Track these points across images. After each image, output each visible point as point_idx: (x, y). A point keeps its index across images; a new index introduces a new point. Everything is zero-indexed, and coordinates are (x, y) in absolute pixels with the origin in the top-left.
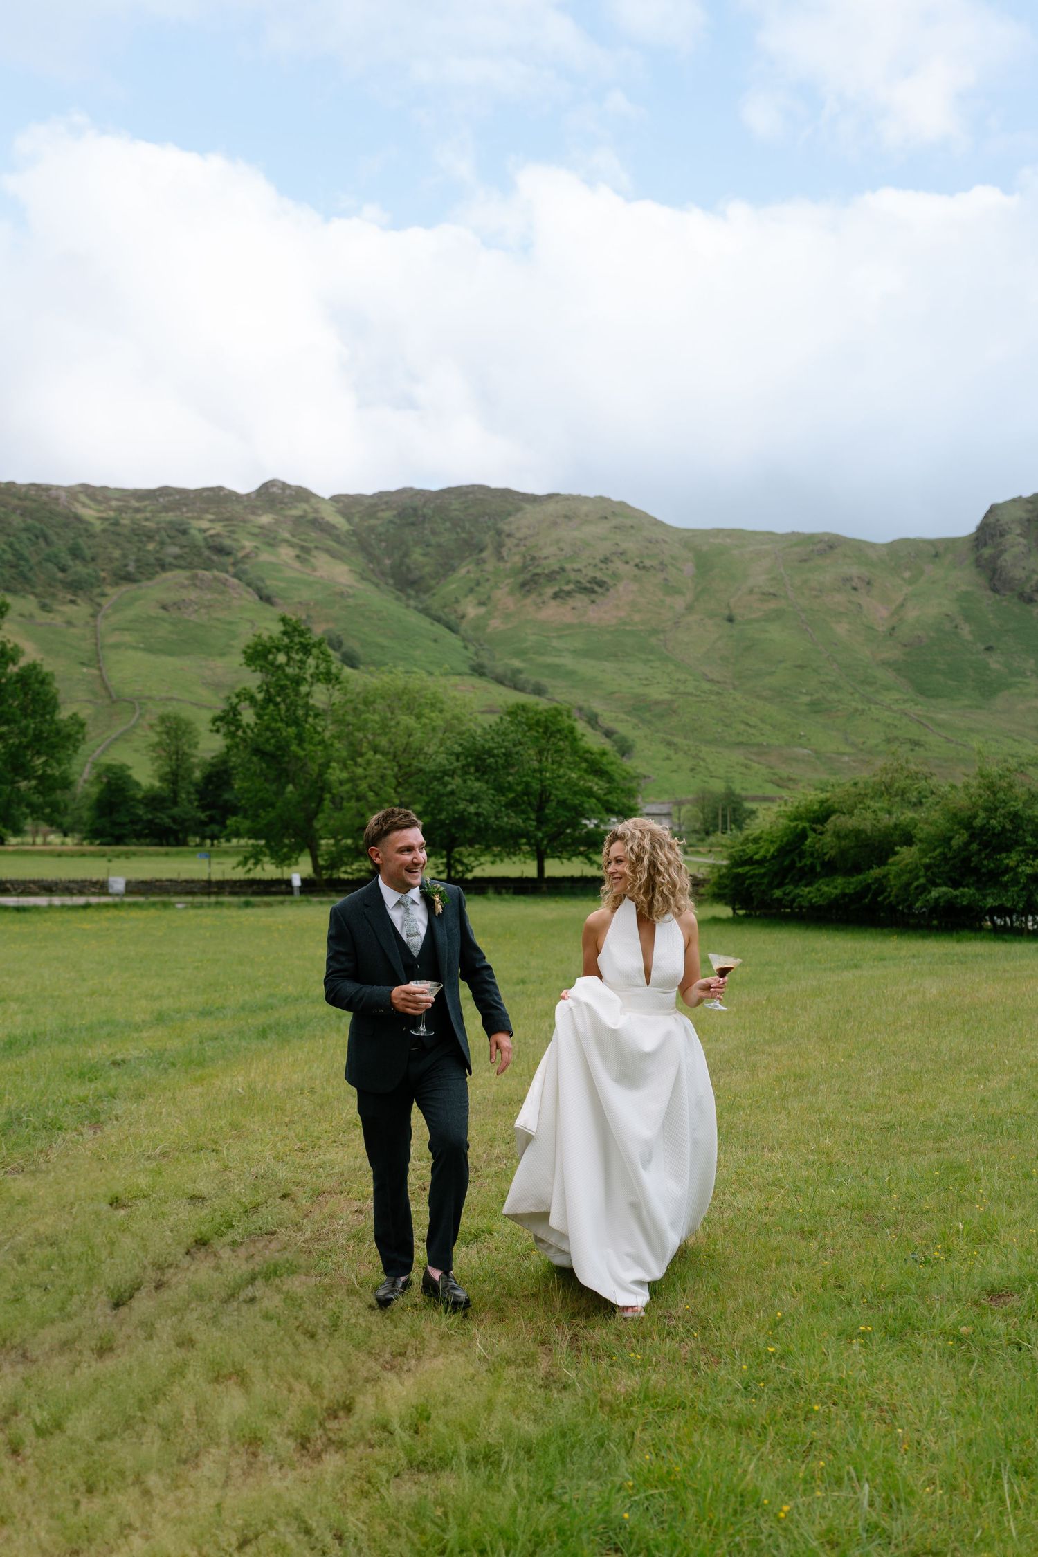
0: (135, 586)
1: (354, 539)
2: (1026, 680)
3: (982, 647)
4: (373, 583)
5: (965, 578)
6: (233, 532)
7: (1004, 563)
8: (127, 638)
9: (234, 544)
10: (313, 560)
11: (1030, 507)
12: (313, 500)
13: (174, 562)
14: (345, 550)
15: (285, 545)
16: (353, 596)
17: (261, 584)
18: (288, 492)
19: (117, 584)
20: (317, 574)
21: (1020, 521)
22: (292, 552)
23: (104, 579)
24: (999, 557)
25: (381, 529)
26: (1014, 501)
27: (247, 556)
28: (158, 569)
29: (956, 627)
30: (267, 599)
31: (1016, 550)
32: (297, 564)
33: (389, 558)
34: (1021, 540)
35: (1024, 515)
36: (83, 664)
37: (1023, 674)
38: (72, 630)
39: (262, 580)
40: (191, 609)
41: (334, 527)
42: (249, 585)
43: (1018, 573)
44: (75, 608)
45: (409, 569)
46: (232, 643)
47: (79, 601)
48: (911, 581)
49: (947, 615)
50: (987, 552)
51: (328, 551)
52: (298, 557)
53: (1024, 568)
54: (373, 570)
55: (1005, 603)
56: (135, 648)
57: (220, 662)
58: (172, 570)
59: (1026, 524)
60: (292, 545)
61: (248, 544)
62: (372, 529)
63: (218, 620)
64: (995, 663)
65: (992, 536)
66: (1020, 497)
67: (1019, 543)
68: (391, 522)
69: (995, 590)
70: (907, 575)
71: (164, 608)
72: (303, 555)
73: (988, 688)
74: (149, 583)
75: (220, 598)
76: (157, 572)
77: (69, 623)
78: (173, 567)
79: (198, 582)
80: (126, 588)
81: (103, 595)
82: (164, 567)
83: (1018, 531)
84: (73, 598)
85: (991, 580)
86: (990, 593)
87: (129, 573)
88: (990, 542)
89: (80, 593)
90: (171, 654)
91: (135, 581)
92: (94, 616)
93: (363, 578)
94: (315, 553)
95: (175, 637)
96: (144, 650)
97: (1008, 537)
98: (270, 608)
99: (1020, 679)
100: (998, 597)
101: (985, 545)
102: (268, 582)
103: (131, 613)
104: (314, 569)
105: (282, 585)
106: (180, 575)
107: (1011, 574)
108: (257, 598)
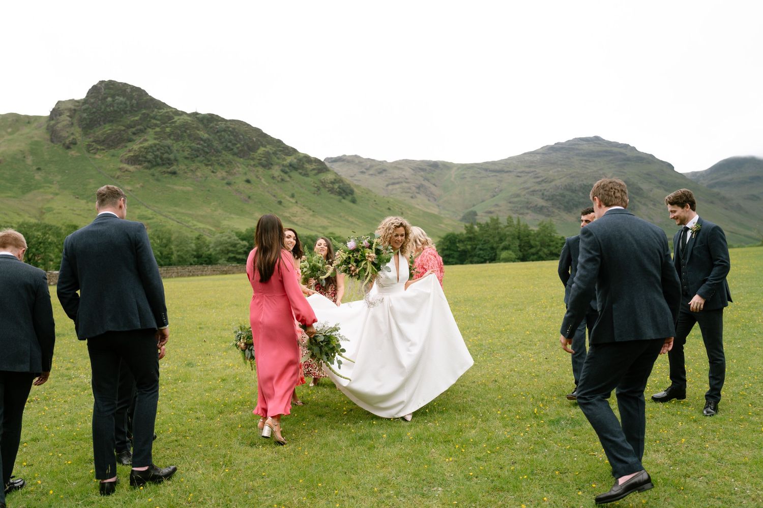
2: (51, 186)
3: (35, 168)
5: (40, 135)
7: (57, 128)
11: (77, 104)
21: (70, 110)
24: (55, 125)
26: (70, 100)
29: (24, 157)
31: (65, 123)
34: (69, 119)
35: (73, 107)
37: (52, 183)
43: (64, 134)
48: (10, 134)
49: (21, 151)
50: (52, 122)
53: (67, 132)
55: (55, 148)
59: (73, 111)
64: (38, 176)
65: (56, 115)
66: (74, 99)
67: (66, 120)
69: (52, 141)
70: (9, 130)
73: (27, 188)
83: (68, 114)
85: (51, 136)
86: (49, 142)
88: (55, 118)
97: (62, 116)
99: (48, 185)
100: (53, 144)
101: (53, 120)
107: (61, 134)
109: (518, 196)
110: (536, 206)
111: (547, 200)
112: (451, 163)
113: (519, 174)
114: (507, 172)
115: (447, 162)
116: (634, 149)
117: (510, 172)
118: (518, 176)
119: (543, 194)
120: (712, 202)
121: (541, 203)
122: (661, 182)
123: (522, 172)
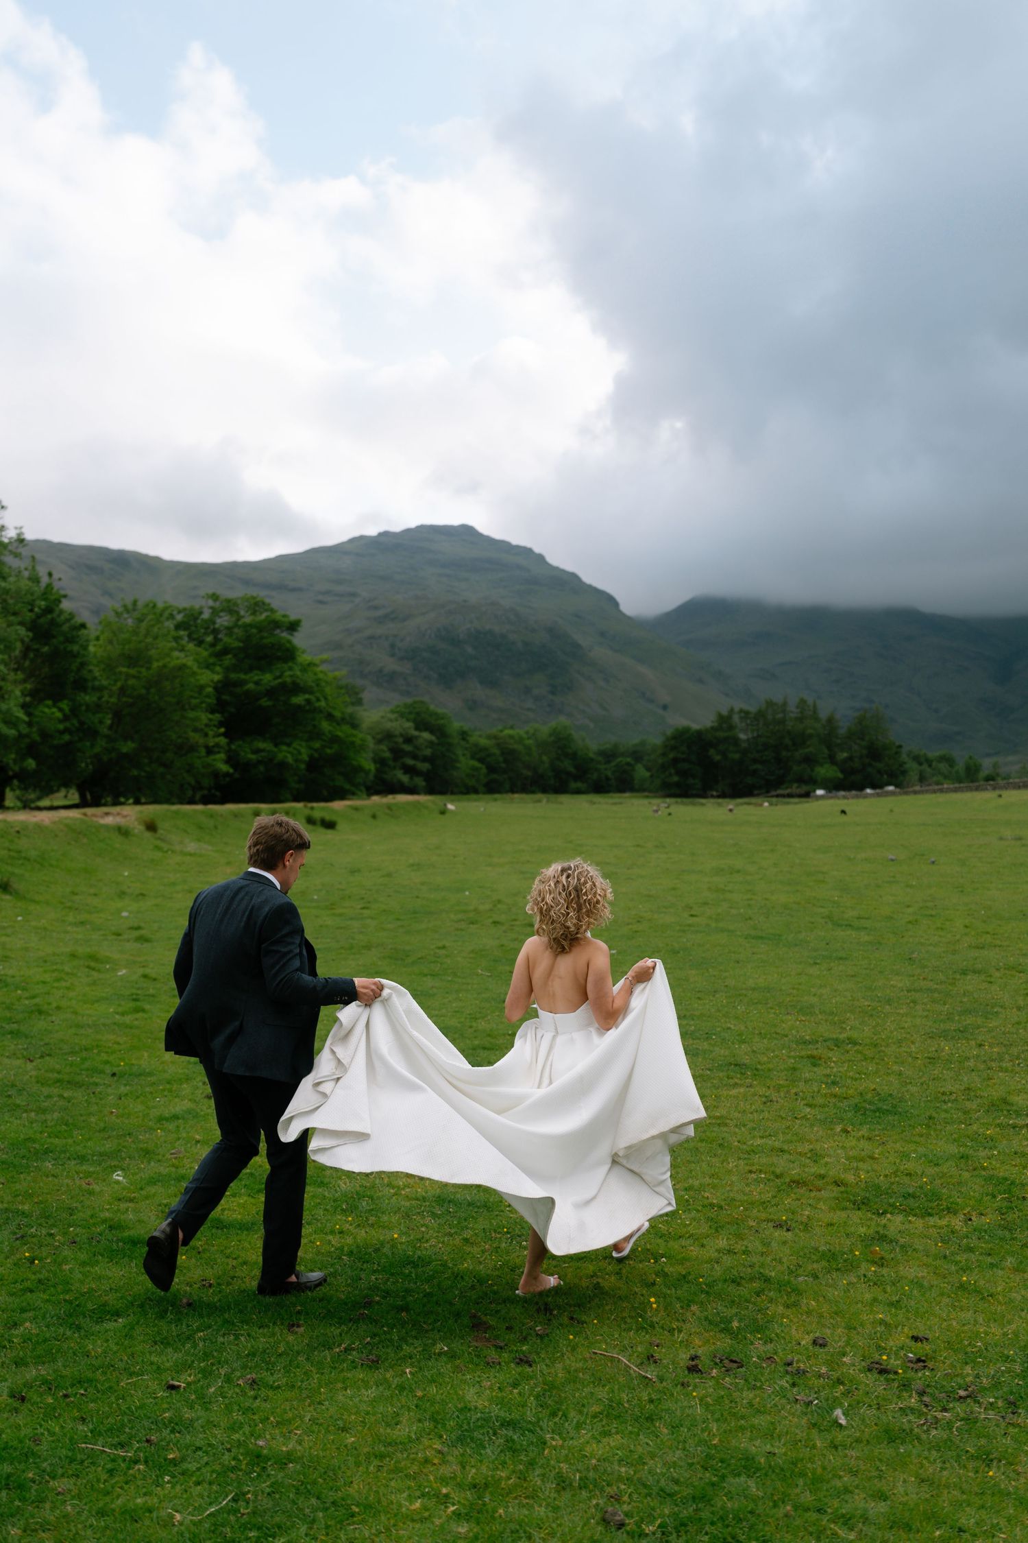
109: (338, 646)
110: (381, 671)
111: (402, 659)
112: (157, 559)
113: (320, 597)
114: (294, 590)
115: (146, 556)
116: (541, 558)
117: (300, 590)
118: (321, 602)
119: (392, 646)
120: (701, 681)
121: (391, 665)
122: (602, 634)
123: (327, 593)
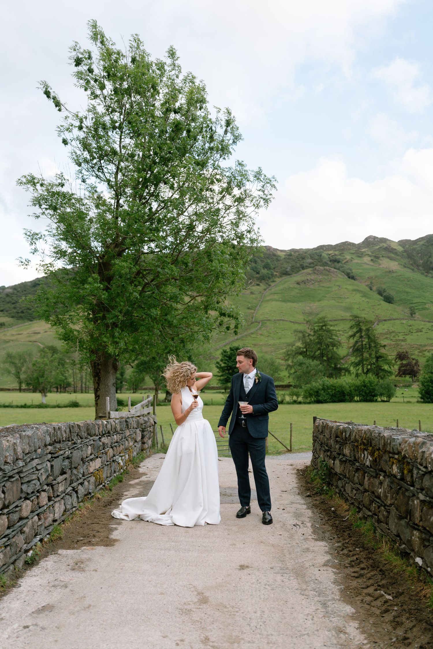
0: (289, 276)
1: (405, 254)
4: (410, 269)
6: (343, 253)
8: (276, 297)
9: (342, 258)
10: (379, 261)
12: (388, 242)
13: (309, 266)
14: (397, 257)
15: (367, 256)
16: (396, 272)
17: (349, 271)
18: (376, 240)
19: (281, 277)
20: (381, 266)
22: (369, 259)
23: (276, 275)
25: (419, 249)
27: (347, 262)
28: (301, 269)
30: (351, 277)
32: (371, 263)
33: (422, 260)
36: (248, 308)
38: (253, 296)
39: (351, 270)
40: (310, 283)
41: (395, 249)
42: (343, 272)
44: (258, 287)
45: (431, 263)
46: (327, 296)
47: (261, 284)
51: (389, 257)
52: (372, 260)
54: (412, 264)
56: (277, 301)
57: (317, 304)
58: (307, 269)
60: (370, 256)
61: (348, 257)
62: (414, 249)
63: (323, 287)
68: (423, 245)
71: (298, 283)
72: (375, 259)
74: (295, 275)
75: (326, 277)
76: (300, 270)
77: (252, 293)
78: (307, 267)
79: (316, 272)
80: (285, 278)
81: (273, 281)
82: (303, 268)
84: (258, 283)
87: (287, 272)
89: (263, 281)
90: (293, 302)
91: (289, 275)
92: (265, 290)
93: (405, 267)
94: (382, 258)
95: (299, 295)
96: (281, 301)
98: (353, 281)
102: (353, 271)
103: (281, 287)
104: (380, 265)
105: (361, 271)
106: (309, 270)
108: (346, 277)
